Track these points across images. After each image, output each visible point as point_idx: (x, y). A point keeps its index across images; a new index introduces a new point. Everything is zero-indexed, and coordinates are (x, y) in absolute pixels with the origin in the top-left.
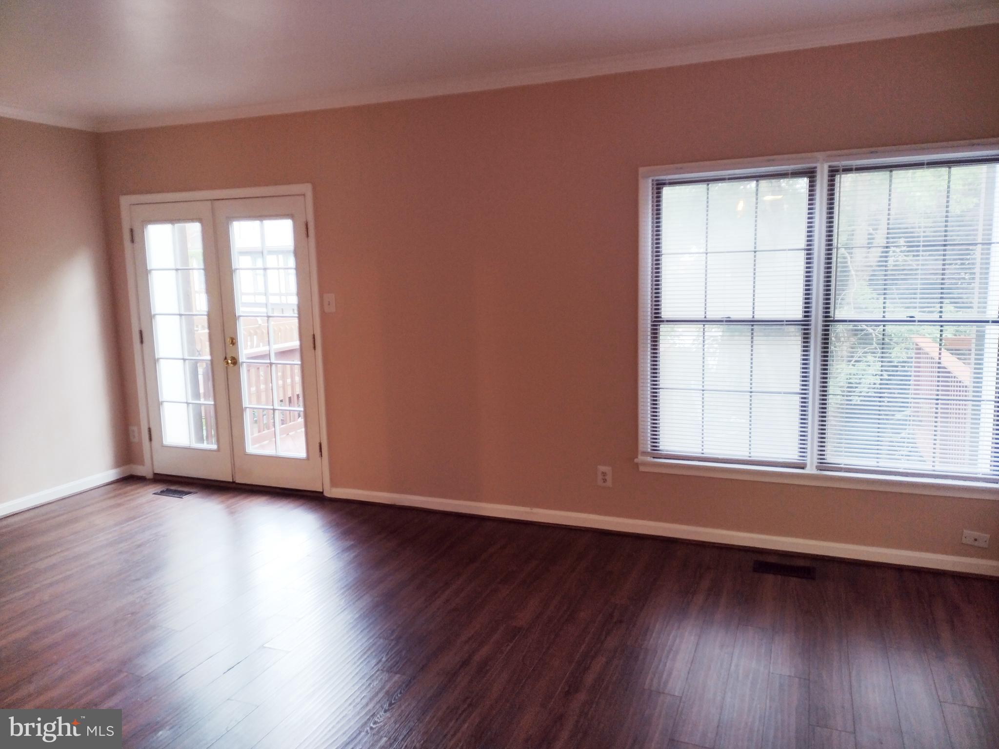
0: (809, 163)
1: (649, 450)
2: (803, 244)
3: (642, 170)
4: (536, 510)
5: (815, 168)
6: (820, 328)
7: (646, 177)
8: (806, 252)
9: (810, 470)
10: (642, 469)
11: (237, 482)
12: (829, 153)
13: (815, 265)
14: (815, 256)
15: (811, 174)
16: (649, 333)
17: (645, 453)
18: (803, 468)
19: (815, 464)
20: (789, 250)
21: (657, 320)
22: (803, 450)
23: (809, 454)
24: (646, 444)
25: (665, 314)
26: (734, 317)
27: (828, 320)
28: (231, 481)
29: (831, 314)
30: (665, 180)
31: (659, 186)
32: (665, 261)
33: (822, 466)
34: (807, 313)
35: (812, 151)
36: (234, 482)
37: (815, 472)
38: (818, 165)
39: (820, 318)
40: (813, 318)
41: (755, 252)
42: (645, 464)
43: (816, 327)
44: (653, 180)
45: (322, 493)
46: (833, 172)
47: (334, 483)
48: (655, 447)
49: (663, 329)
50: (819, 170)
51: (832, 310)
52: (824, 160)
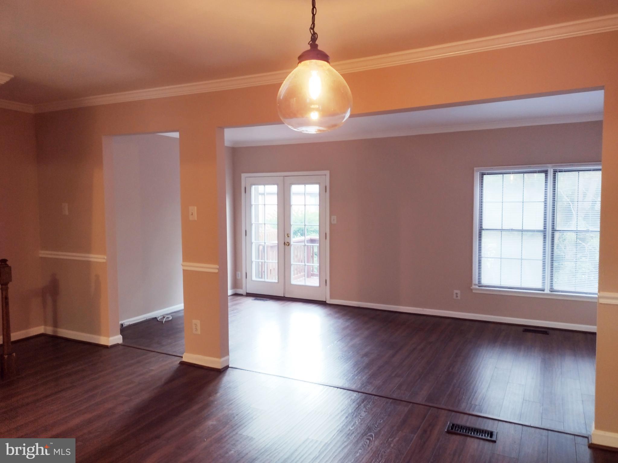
0: (544, 168)
1: (477, 283)
2: (543, 200)
3: (475, 169)
4: (425, 309)
5: (548, 170)
6: (550, 233)
7: (477, 171)
8: (544, 203)
9: (547, 291)
10: (474, 291)
11: (286, 296)
12: (554, 165)
13: (548, 208)
14: (548, 205)
15: (546, 172)
16: (478, 234)
17: (475, 285)
18: (543, 291)
19: (549, 289)
20: (537, 202)
21: (481, 229)
22: (544, 283)
23: (546, 285)
24: (475, 280)
25: (484, 227)
26: (514, 228)
27: (554, 230)
28: (283, 296)
29: (555, 228)
30: (485, 173)
31: (483, 174)
32: (484, 205)
33: (552, 290)
34: (545, 228)
35: (546, 164)
36: (284, 297)
37: (549, 292)
38: (549, 169)
39: (550, 230)
40: (547, 229)
41: (523, 202)
42: (476, 289)
43: (549, 232)
44: (480, 173)
45: (326, 302)
46: (555, 172)
47: (331, 297)
48: (479, 282)
49: (483, 232)
50: (549, 171)
51: (555, 226)
52: (551, 167)
